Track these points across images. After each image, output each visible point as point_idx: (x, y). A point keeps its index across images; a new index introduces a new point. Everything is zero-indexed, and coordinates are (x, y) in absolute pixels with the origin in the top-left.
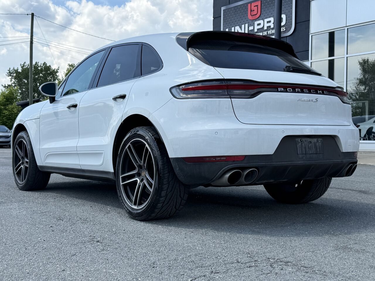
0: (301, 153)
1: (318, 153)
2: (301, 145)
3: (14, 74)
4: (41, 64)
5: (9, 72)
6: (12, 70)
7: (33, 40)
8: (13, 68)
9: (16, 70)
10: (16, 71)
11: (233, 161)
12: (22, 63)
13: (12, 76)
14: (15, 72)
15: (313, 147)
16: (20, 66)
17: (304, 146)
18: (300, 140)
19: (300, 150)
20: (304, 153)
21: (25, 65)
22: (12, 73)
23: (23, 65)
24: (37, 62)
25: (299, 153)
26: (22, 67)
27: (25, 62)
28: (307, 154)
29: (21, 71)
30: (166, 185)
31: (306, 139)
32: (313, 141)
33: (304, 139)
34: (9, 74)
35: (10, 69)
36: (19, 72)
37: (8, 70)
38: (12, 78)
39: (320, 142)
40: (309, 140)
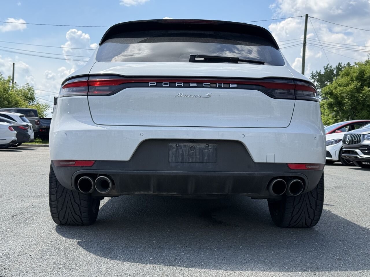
0: (174, 161)
1: (205, 161)
2: (176, 151)
3: (317, 77)
4: (345, 65)
5: (312, 75)
6: (315, 73)
7: (306, 41)
8: (316, 71)
9: (319, 72)
10: (319, 74)
11: (82, 166)
12: (326, 66)
13: (315, 79)
14: (317, 75)
15: (197, 154)
16: (324, 68)
17: (181, 152)
18: (175, 144)
19: (172, 157)
20: (180, 160)
21: (329, 67)
22: (315, 76)
23: (326, 67)
24: (340, 63)
25: (170, 161)
26: (325, 69)
27: (328, 64)
28: (185, 162)
29: (323, 73)
30: (54, 189)
31: (186, 144)
32: (198, 147)
33: (182, 144)
34: (312, 77)
35: (313, 72)
36: (322, 74)
37: (311, 74)
38: (315, 81)
39: (211, 149)
40: (191, 145)
